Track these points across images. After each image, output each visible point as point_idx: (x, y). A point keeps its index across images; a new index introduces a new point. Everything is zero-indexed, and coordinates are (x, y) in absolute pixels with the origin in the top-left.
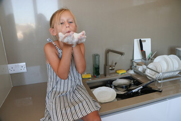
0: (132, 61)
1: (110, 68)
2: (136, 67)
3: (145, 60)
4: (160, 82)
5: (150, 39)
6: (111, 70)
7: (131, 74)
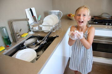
0: (28, 25)
1: (17, 35)
2: (32, 28)
3: (37, 22)
4: (54, 31)
5: (34, 8)
6: (18, 36)
7: (32, 34)
